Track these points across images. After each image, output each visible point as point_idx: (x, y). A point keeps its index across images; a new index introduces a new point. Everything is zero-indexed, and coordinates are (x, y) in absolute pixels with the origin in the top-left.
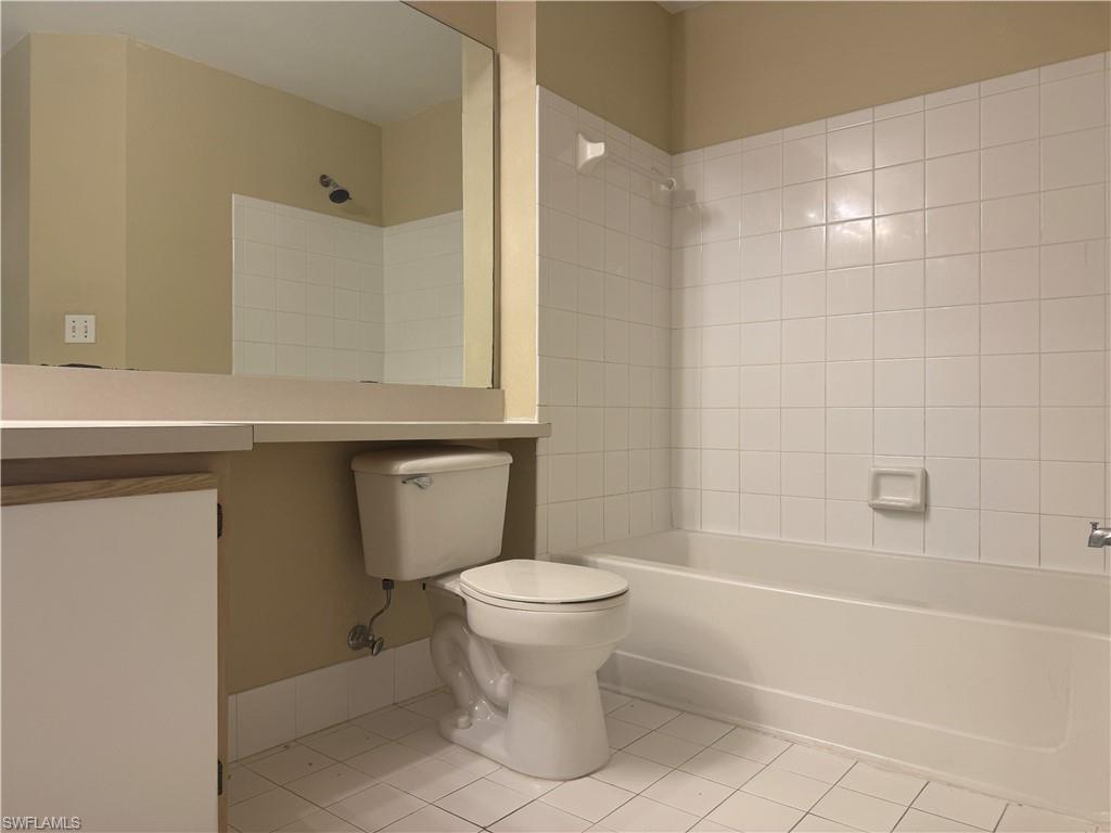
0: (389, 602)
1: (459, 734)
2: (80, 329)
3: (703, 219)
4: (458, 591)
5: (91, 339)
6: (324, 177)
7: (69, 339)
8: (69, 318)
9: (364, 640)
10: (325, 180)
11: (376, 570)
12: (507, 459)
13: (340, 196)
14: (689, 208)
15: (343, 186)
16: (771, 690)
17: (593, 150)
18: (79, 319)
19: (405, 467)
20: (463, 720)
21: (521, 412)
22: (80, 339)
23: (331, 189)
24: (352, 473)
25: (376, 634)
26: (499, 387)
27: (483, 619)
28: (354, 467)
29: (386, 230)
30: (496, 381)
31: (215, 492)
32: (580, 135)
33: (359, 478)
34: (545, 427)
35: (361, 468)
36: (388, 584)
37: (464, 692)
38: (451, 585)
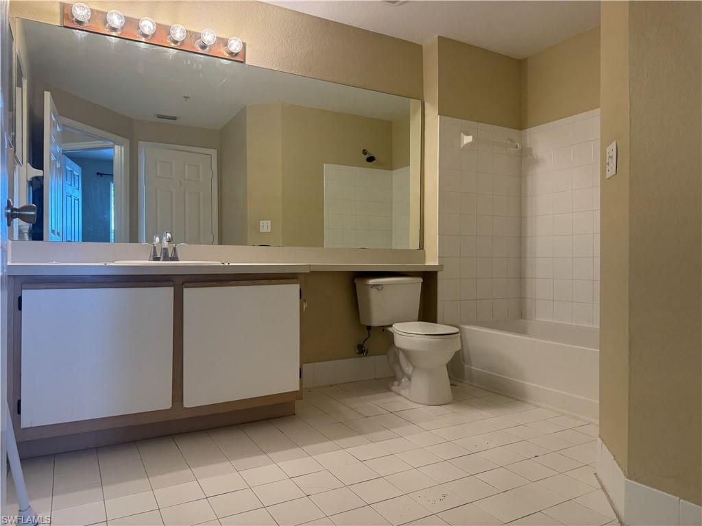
0: (369, 336)
1: (394, 388)
2: (265, 226)
3: (536, 162)
4: (392, 331)
5: (269, 230)
6: (364, 150)
7: (261, 231)
8: (262, 222)
9: (361, 350)
10: (365, 152)
11: (364, 322)
12: (421, 280)
13: (371, 159)
14: (529, 156)
15: (373, 154)
16: (532, 385)
17: (467, 139)
18: (265, 222)
19: (372, 281)
20: (396, 383)
21: (432, 260)
22: (265, 230)
23: (367, 156)
24: (355, 284)
25: (366, 347)
26: (423, 249)
27: (400, 342)
28: (356, 281)
29: (394, 171)
30: (421, 246)
31: (298, 285)
32: (462, 133)
33: (357, 286)
34: (441, 266)
35: (358, 282)
36: (369, 328)
37: (399, 374)
38: (390, 329)
